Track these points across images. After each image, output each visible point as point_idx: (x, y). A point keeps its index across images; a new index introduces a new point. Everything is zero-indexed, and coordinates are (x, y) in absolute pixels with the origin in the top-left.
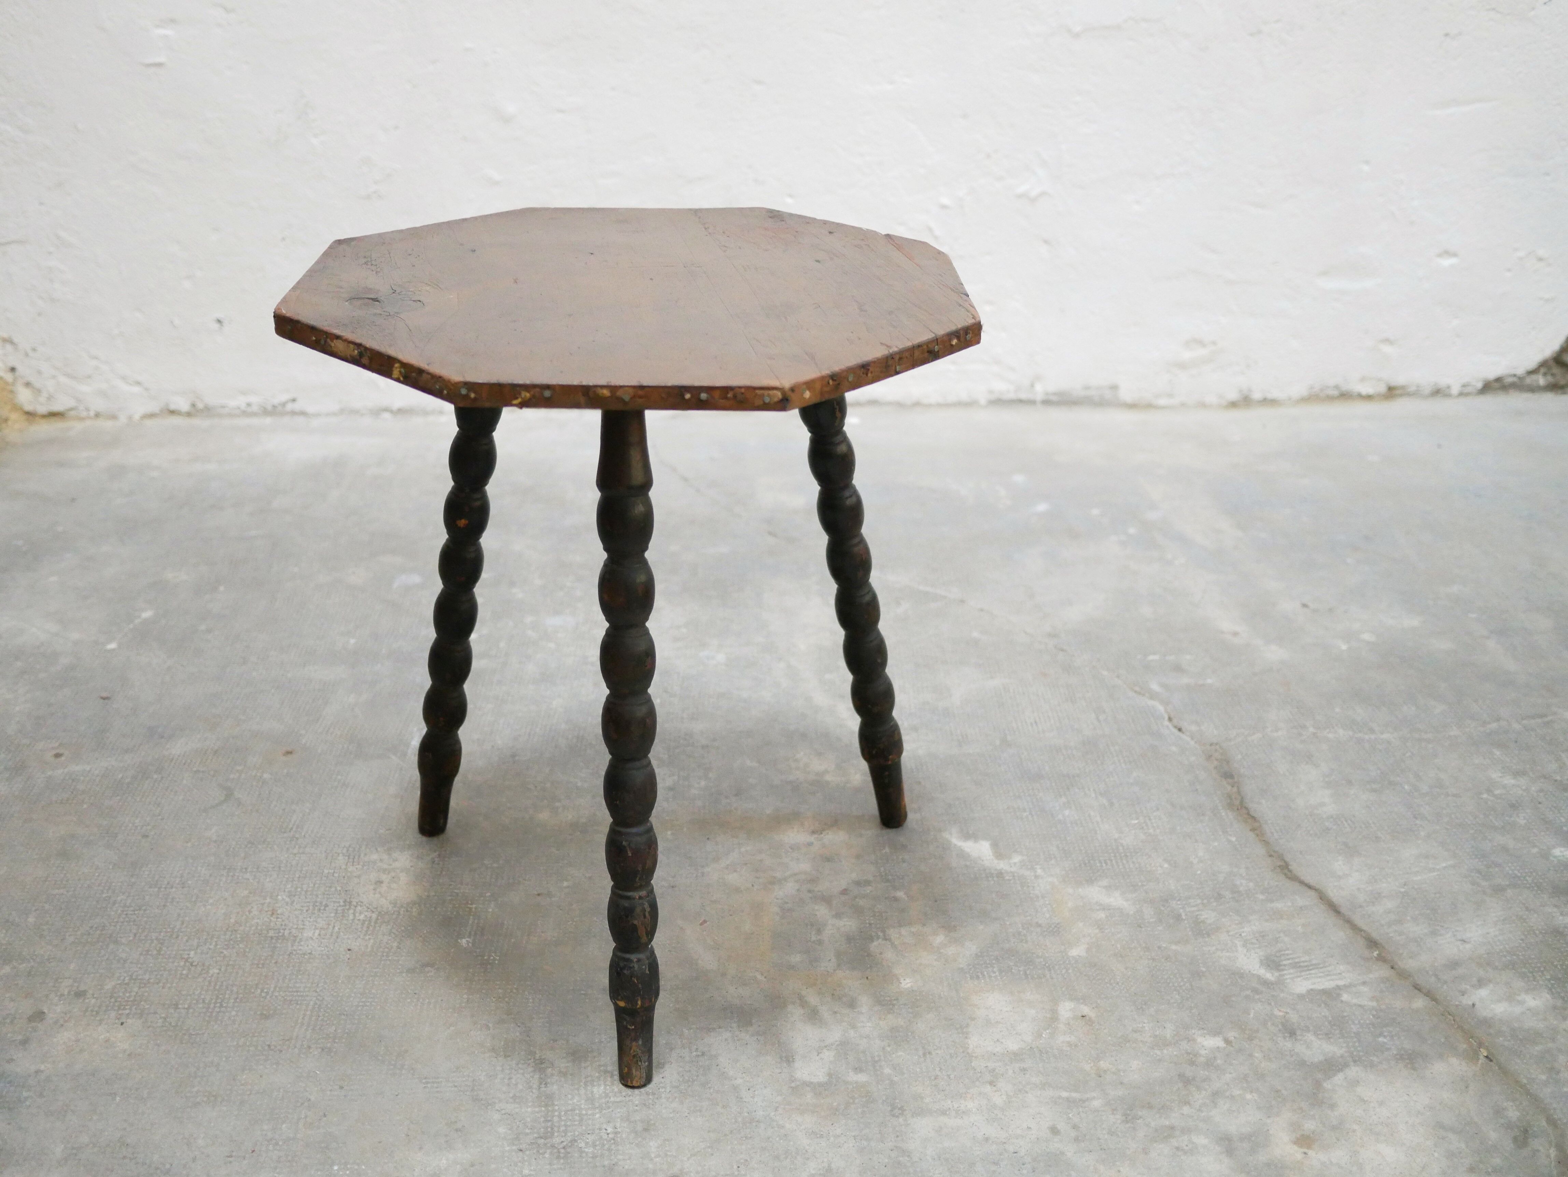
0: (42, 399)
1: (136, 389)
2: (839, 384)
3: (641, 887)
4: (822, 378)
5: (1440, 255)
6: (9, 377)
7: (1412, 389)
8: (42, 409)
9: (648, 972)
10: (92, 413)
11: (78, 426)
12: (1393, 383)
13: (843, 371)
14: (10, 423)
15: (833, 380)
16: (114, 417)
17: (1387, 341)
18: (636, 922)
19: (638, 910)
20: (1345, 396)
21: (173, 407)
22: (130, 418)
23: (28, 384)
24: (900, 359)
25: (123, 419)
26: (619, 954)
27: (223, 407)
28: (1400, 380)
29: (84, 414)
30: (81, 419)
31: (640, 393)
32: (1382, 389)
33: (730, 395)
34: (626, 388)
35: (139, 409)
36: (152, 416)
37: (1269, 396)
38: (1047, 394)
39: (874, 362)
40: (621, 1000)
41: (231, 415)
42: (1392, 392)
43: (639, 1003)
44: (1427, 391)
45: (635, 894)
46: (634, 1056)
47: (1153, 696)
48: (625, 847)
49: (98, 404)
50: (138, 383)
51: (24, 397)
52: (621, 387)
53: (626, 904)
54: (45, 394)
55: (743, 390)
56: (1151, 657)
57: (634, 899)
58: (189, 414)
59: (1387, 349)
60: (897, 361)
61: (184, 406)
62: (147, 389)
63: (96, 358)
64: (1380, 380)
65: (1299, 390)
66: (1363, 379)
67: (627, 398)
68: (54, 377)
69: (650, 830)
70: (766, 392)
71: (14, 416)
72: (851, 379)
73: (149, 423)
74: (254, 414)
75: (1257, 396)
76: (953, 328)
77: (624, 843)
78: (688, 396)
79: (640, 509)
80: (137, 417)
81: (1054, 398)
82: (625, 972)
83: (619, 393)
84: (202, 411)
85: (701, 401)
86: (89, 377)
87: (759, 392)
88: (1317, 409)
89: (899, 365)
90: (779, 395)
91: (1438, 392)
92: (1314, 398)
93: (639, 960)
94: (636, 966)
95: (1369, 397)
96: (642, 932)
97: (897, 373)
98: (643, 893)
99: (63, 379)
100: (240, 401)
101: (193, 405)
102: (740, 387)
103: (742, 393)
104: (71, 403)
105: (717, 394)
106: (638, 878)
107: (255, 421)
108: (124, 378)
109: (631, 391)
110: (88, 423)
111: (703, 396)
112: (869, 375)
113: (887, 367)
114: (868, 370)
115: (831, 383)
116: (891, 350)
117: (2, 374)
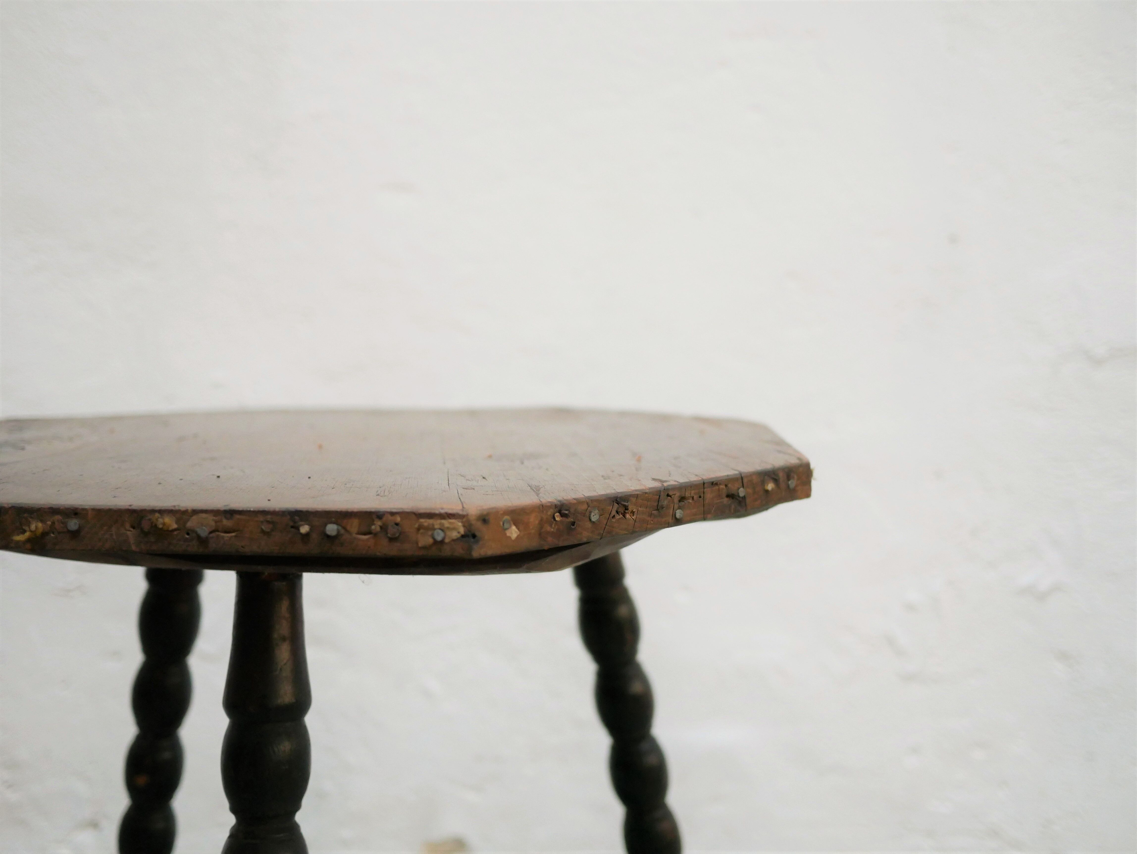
2: (573, 524)
4: (542, 508)
13: (579, 502)
15: (562, 515)
24: (682, 499)
31: (227, 523)
34: (204, 515)
39: (637, 496)
52: (195, 512)
55: (398, 519)
60: (676, 500)
67: (203, 532)
70: (437, 523)
72: (595, 518)
76: (767, 467)
78: (304, 529)
83: (189, 523)
85: (328, 537)
87: (425, 522)
89: (680, 508)
90: (459, 528)
97: (678, 522)
102: (392, 514)
103: (397, 524)
105: (354, 525)
109: (210, 520)
111: (332, 529)
112: (628, 516)
113: (659, 508)
114: (626, 508)
115: (558, 519)
116: (665, 484)
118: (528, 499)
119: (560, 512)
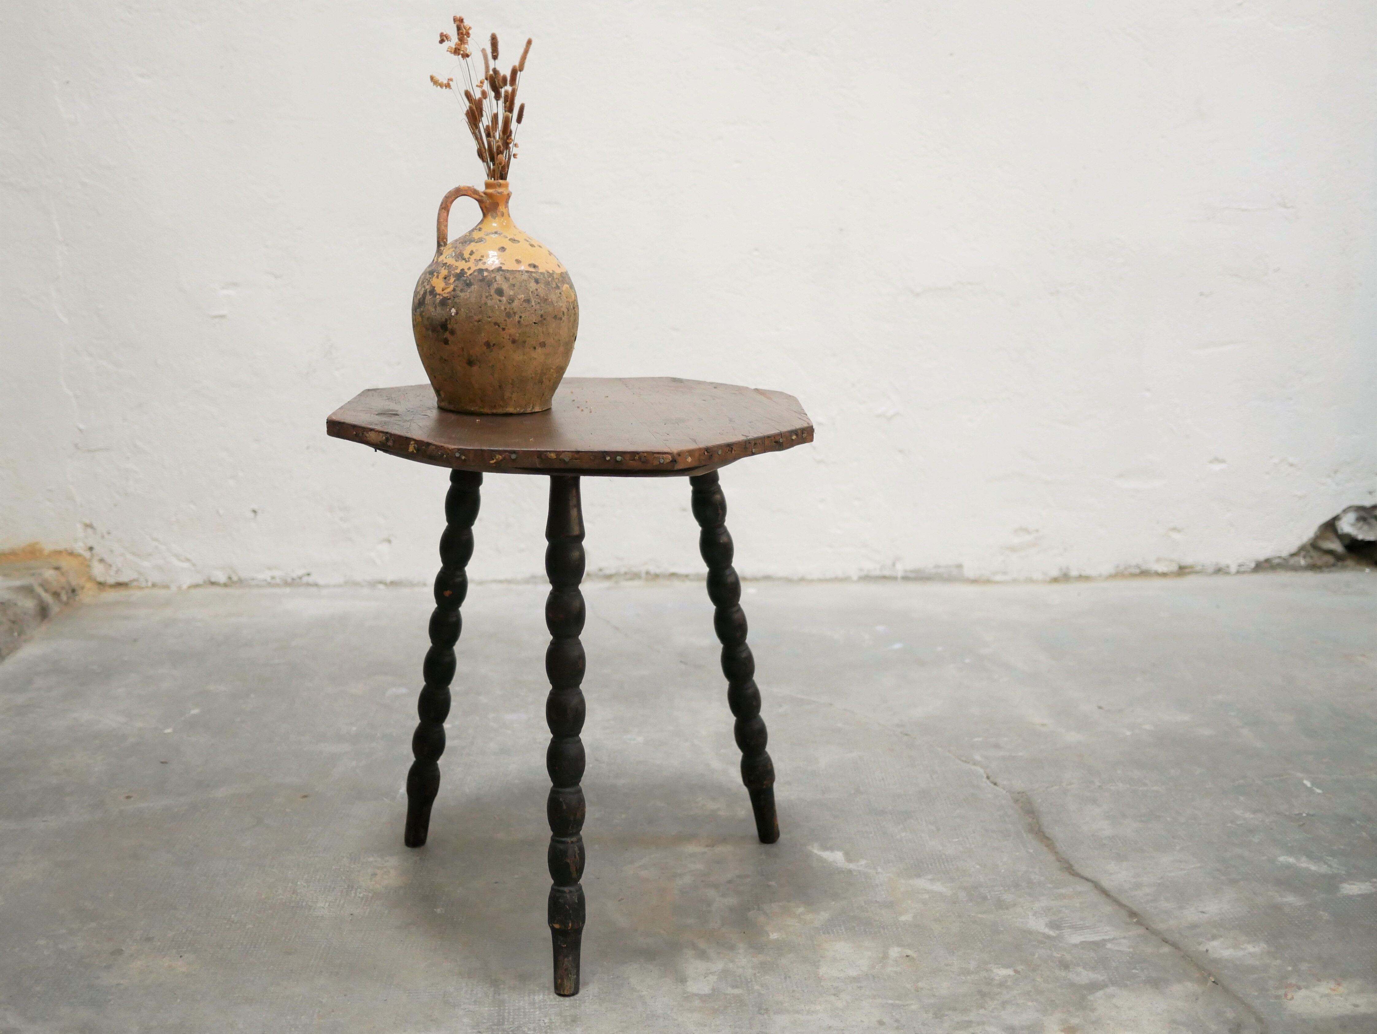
0: (112, 572)
1: (186, 565)
2: (712, 455)
3: (572, 835)
4: (700, 449)
5: (1211, 462)
6: (87, 554)
7: (1198, 568)
8: (111, 581)
9: (577, 901)
10: (150, 584)
11: (138, 594)
12: (1182, 564)
13: (714, 447)
14: (85, 590)
15: (708, 452)
16: (167, 587)
17: (1174, 529)
18: (568, 861)
19: (570, 852)
20: (1144, 573)
21: (213, 580)
22: (180, 588)
23: (102, 561)
24: (755, 444)
25: (174, 588)
26: (556, 887)
27: (253, 579)
28: (1188, 560)
29: (144, 584)
30: (141, 588)
31: (576, 456)
32: (1174, 568)
33: (637, 458)
34: (566, 453)
35: (186, 581)
36: (197, 586)
37: (1084, 573)
38: (906, 571)
39: (736, 444)
40: (557, 923)
41: (258, 586)
42: (1183, 571)
43: (570, 925)
44: (1211, 570)
45: (568, 840)
46: (566, 970)
47: (975, 763)
48: (561, 802)
49: (155, 577)
50: (188, 560)
51: (98, 571)
52: (563, 452)
53: (561, 847)
54: (114, 569)
55: (646, 454)
56: (976, 739)
57: (568, 843)
58: (225, 585)
59: (1175, 536)
60: (753, 445)
61: (222, 578)
62: (194, 565)
63: (156, 540)
64: (1172, 561)
65: (1108, 569)
66: (1158, 560)
67: (567, 459)
68: (123, 555)
69: (580, 791)
70: (661, 456)
71: (88, 585)
72: (720, 453)
73: (193, 591)
74: (277, 585)
75: (1074, 573)
76: (794, 428)
77: (561, 799)
78: (608, 458)
79: (576, 554)
80: (185, 587)
81: (912, 575)
82: (560, 900)
83: (562, 456)
84: (236, 582)
85: (618, 461)
86: (150, 555)
87: (656, 455)
88: (1122, 583)
89: (754, 448)
90: (670, 457)
91: (1219, 571)
92: (1119, 575)
93: (570, 892)
94: (568, 896)
95: (1164, 575)
96: (573, 869)
97: (753, 454)
98: (574, 839)
99: (129, 556)
100: (267, 575)
101: (230, 578)
102: (643, 452)
103: (645, 456)
104: (134, 575)
105: (628, 457)
106: (570, 827)
107: (277, 591)
108: (177, 556)
109: (570, 455)
110: (146, 591)
111: (619, 458)
112: (733, 452)
113: (745, 448)
114: (732, 449)
115: (706, 454)
116: (748, 438)
117: (82, 552)
118: (692, 446)
119: (707, 451)
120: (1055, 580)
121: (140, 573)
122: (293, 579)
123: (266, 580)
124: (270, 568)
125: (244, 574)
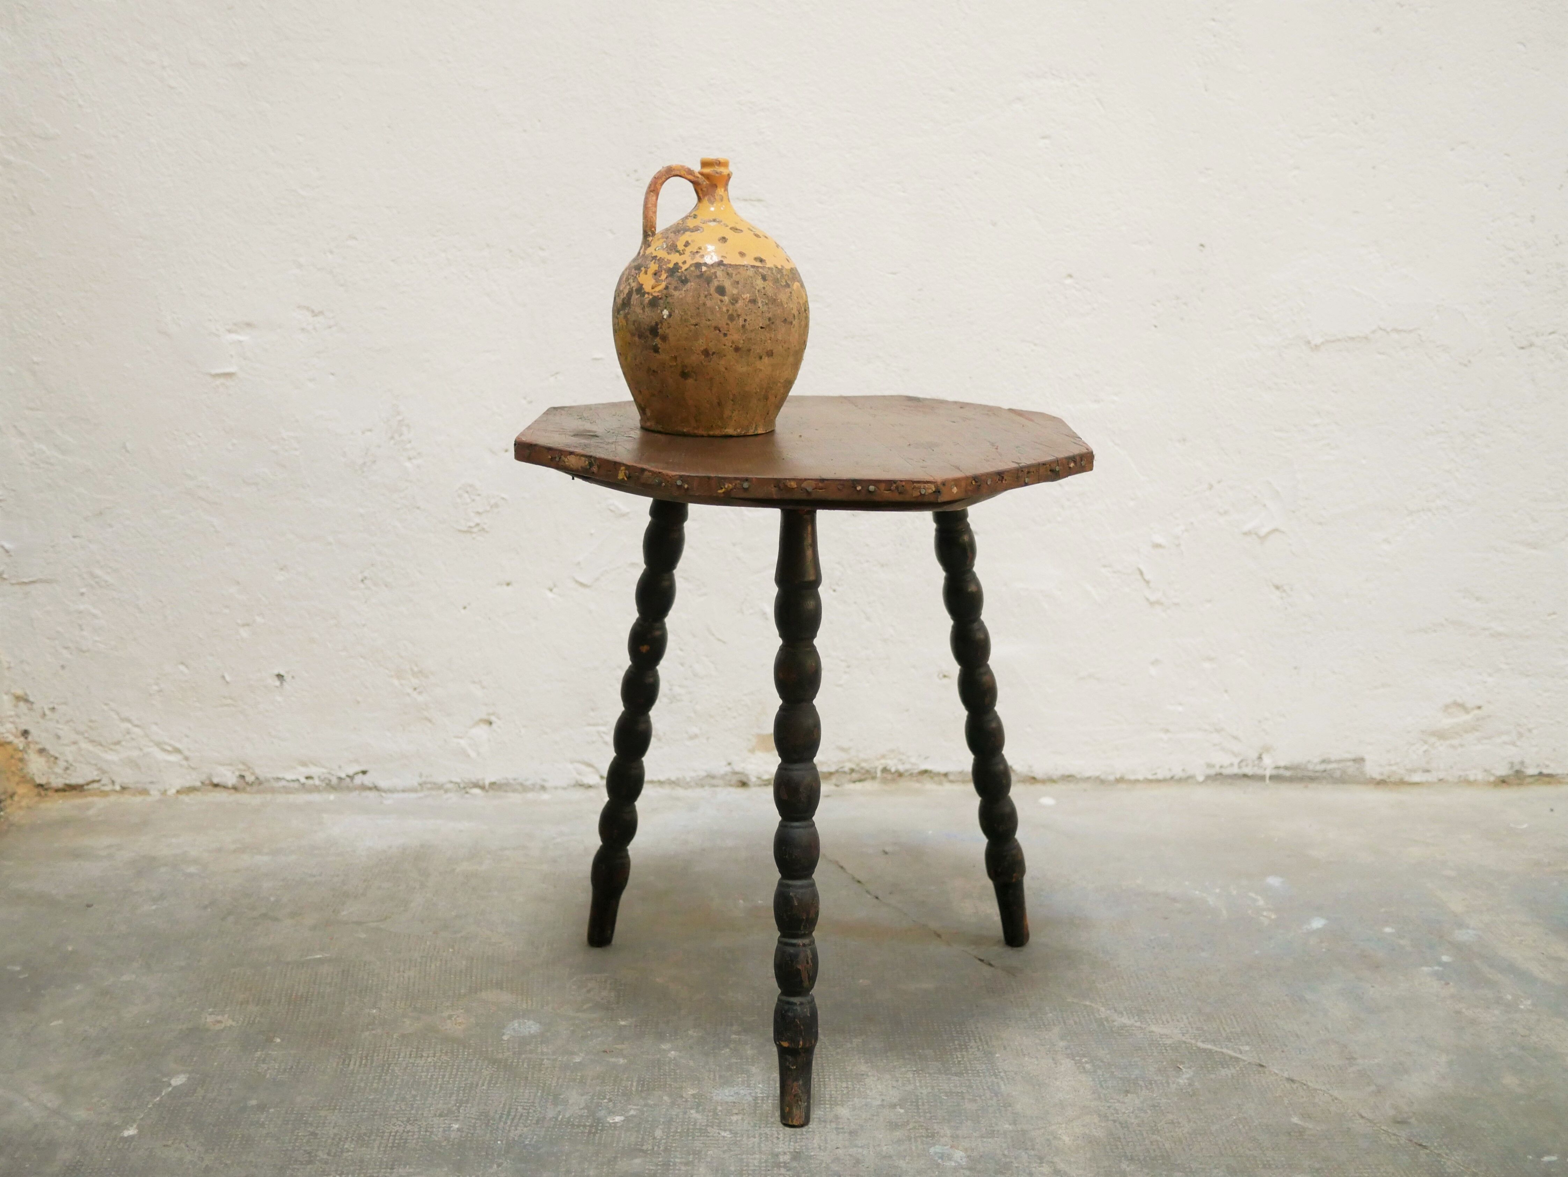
0: (59, 769)
1: (173, 758)
6: (20, 742)
8: (58, 782)
10: (118, 787)
11: (100, 803)
14: (16, 798)
16: (144, 792)
21: (216, 780)
22: (164, 793)
23: (42, 751)
25: (155, 794)
27: (278, 779)
29: (108, 787)
30: (103, 793)
35: (175, 783)
36: (191, 790)
38: (1277, 768)
41: (287, 791)
49: (126, 776)
50: (177, 751)
51: (36, 767)
54: (62, 764)
58: (235, 789)
61: (231, 779)
62: (187, 759)
63: (128, 720)
68: (75, 743)
71: (22, 790)
73: (185, 798)
74: (316, 789)
80: (172, 791)
81: (1288, 773)
84: (251, 784)
86: (118, 743)
99: (84, 745)
100: (300, 773)
101: (242, 777)
104: (94, 775)
107: (316, 797)
108: (158, 744)
110: (113, 798)
117: (11, 738)
120: (1503, 781)
121: (104, 772)
122: (340, 779)
123: (298, 780)
124: (304, 764)
125: (264, 772)
